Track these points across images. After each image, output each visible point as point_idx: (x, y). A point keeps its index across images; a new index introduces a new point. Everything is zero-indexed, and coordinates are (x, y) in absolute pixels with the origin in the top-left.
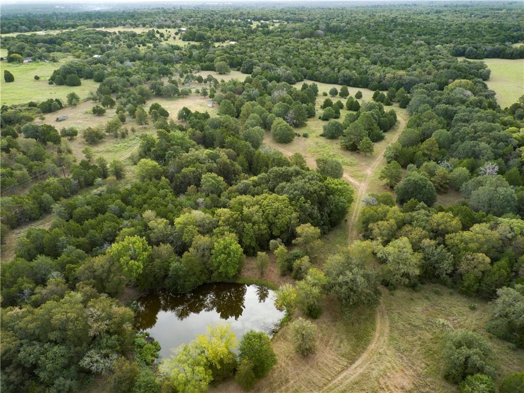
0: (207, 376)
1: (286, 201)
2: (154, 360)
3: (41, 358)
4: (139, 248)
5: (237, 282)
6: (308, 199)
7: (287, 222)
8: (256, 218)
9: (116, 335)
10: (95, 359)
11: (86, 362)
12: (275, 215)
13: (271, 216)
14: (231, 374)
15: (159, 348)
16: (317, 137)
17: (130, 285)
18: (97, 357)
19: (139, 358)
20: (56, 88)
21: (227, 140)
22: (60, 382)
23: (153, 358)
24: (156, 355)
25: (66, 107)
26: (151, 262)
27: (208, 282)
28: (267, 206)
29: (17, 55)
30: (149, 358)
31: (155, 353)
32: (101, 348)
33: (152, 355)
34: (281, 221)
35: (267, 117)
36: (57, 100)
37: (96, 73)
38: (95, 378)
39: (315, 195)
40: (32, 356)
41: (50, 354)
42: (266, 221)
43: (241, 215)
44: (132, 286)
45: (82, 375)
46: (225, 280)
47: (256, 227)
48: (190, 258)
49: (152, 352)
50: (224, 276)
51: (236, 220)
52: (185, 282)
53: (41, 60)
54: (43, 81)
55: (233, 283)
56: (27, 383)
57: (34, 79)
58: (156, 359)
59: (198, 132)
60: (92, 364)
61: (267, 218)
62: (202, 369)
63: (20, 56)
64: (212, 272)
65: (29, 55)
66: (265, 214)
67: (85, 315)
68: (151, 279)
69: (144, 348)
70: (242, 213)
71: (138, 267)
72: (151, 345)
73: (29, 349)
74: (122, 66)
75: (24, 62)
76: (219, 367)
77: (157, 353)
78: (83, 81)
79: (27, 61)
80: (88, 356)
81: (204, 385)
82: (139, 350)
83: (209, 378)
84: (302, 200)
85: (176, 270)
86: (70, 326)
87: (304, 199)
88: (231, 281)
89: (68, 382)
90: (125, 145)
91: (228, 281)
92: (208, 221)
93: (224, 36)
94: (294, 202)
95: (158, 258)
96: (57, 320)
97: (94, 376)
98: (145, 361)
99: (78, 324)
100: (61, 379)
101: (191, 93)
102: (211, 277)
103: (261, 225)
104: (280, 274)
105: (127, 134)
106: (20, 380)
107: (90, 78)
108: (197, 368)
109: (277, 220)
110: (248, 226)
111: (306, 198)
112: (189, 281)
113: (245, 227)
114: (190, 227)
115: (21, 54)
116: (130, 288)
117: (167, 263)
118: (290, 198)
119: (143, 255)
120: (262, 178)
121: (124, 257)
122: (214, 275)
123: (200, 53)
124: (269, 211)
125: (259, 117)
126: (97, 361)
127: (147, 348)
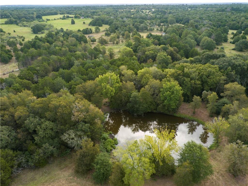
0: (151, 168)
1: (217, 68)
2: (112, 150)
3: (38, 127)
4: (114, 79)
5: (175, 115)
6: (234, 70)
7: (217, 81)
8: (193, 75)
9: (89, 124)
10: (71, 137)
11: (65, 138)
12: (208, 76)
13: (204, 77)
14: (170, 173)
15: (117, 143)
16: (230, 50)
17: (106, 105)
18: (73, 136)
19: (102, 146)
20: (92, 27)
21: (173, 44)
22: (46, 146)
23: (112, 148)
24: (114, 147)
25: (94, 33)
26: (120, 91)
27: (155, 111)
28: (202, 70)
29: (78, 15)
30: (109, 147)
31: (113, 146)
32: (78, 131)
33: (112, 146)
34: (212, 80)
35: (198, 38)
36: (90, 29)
37: (110, 21)
38: (70, 151)
39: (239, 67)
40: (32, 124)
41: (43, 126)
42: (200, 79)
43: (182, 73)
44: (107, 105)
45: (63, 147)
46: (166, 112)
47: (193, 81)
48: (145, 91)
49: (112, 144)
50: (166, 108)
51: (179, 75)
52: (140, 106)
53: (88, 18)
54: (87, 24)
55: (171, 115)
56: (27, 142)
57: (83, 23)
58: (113, 149)
59: (157, 41)
60: (69, 140)
61: (201, 78)
62: (147, 160)
63: (79, 16)
64: (158, 105)
65: (83, 16)
66: (200, 75)
67: (71, 106)
68: (119, 102)
69: (107, 141)
70: (183, 71)
71: (112, 91)
72: (112, 140)
73: (32, 119)
74: (122, 20)
75: (81, 18)
76: (161, 164)
77: (115, 146)
78: (103, 25)
79: (82, 18)
80: (67, 134)
81: (148, 175)
82: (103, 141)
83: (152, 170)
84: (229, 69)
85: (135, 97)
86: (60, 110)
87: (231, 69)
88: (171, 114)
89: (51, 148)
90: (117, 47)
91: (169, 113)
92: (159, 74)
93: (173, 11)
94: (222, 70)
95: (125, 89)
96: (53, 104)
97: (70, 150)
98: (106, 148)
99: (65, 110)
100: (47, 144)
101: (154, 30)
102: (157, 109)
103: (196, 81)
104: (209, 115)
105: (119, 43)
106: (24, 139)
107: (107, 24)
108: (143, 159)
109: (209, 80)
110: (187, 80)
111: (232, 69)
112: (143, 106)
113: (185, 80)
114: (147, 75)
115: (80, 15)
116: (106, 106)
117: (130, 94)
118: (219, 68)
119: (116, 85)
120: (197, 59)
121: (104, 83)
122: (159, 107)
123: (160, 16)
124: (204, 73)
125: (193, 37)
126: (73, 139)
127: (109, 141)
